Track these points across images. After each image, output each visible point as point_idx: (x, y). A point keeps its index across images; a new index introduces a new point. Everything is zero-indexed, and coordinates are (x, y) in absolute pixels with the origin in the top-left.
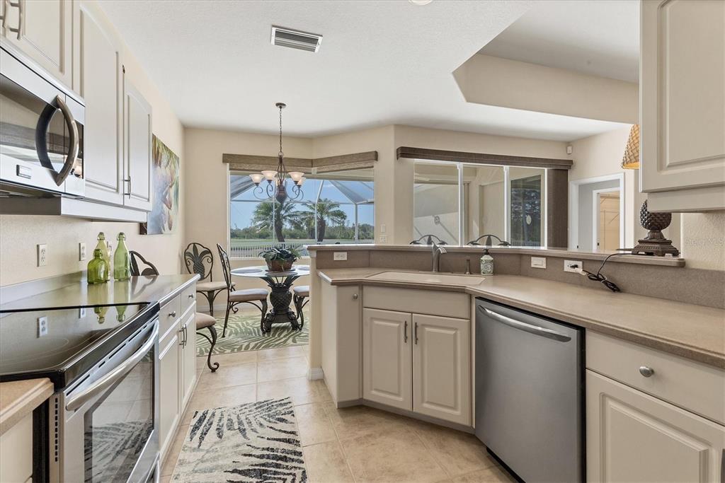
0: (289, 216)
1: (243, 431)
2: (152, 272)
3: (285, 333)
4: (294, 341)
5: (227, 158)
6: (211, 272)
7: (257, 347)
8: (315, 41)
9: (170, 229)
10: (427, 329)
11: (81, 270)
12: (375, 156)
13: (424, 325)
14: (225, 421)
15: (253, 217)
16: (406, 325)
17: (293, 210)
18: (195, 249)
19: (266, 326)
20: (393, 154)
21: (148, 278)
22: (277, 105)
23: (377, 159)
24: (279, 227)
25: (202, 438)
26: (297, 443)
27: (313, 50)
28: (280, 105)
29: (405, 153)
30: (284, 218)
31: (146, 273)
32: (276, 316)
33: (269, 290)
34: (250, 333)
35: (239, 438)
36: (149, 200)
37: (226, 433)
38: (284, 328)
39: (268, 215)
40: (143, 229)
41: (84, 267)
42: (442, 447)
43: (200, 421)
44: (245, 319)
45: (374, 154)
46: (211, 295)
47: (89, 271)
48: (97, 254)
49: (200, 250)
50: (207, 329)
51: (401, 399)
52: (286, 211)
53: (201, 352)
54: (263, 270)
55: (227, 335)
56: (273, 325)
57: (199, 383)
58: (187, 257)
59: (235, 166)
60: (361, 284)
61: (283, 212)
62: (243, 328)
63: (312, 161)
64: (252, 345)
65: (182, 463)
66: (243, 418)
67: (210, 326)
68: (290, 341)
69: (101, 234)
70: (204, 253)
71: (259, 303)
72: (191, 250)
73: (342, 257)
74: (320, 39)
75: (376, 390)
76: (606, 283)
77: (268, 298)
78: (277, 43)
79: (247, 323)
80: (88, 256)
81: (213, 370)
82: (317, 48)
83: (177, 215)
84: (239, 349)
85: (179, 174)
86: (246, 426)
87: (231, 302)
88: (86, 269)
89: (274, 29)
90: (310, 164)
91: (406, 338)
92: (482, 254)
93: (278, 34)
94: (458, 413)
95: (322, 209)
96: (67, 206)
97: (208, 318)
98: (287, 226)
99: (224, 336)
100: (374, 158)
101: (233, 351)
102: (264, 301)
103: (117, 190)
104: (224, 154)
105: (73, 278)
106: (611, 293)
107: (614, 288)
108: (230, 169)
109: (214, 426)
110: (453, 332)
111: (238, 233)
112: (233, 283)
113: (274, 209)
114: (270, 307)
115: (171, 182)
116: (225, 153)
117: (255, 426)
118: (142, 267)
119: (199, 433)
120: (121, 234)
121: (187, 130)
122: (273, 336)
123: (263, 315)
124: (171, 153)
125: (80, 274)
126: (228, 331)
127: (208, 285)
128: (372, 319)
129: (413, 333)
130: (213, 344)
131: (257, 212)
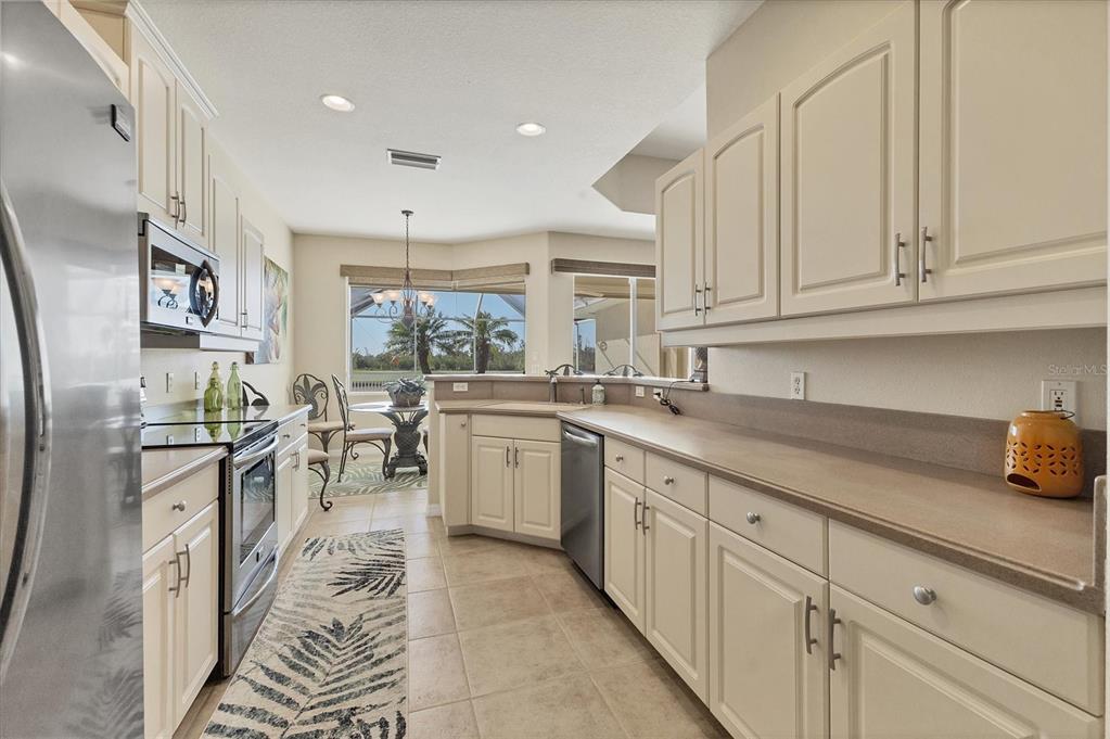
0: (437, 337)
1: (353, 551)
2: (262, 403)
3: (412, 478)
4: (419, 485)
5: (346, 270)
6: (325, 410)
7: (376, 491)
8: (434, 161)
9: (277, 357)
10: (527, 453)
11: (197, 398)
12: (527, 268)
13: (524, 450)
14: (336, 544)
15: (387, 339)
16: (508, 450)
17: (444, 329)
18: (306, 382)
19: (389, 471)
20: (546, 268)
21: (258, 409)
22: (403, 212)
23: (528, 273)
24: (424, 353)
25: (313, 554)
26: (403, 557)
27: (434, 168)
28: (407, 213)
29: (560, 266)
30: (432, 340)
31: (256, 403)
32: (401, 460)
33: (393, 430)
34: (371, 478)
35: (349, 554)
36: (260, 329)
37: (336, 551)
38: (411, 474)
39: (407, 335)
40: (249, 358)
41: (200, 395)
42: (534, 558)
43: (312, 544)
44: (366, 465)
45: (524, 267)
46: (325, 438)
47: (205, 399)
48: (213, 383)
49: (313, 383)
50: (320, 465)
51: (504, 521)
52: (434, 331)
53: (313, 494)
54: (387, 405)
55: (343, 481)
56: (398, 470)
57: (310, 517)
58: (297, 391)
59: (356, 279)
60: (469, 413)
61: (428, 332)
62: (363, 475)
63: (451, 273)
64: (371, 488)
65: (295, 569)
66: (353, 542)
67: (323, 462)
68: (415, 485)
69: (215, 363)
70: (317, 386)
71: (380, 443)
72: (301, 383)
73: (464, 387)
74: (439, 160)
75: (484, 515)
76: (671, 407)
77: (392, 438)
78: (393, 163)
79: (368, 470)
80: (204, 385)
81: (326, 509)
82: (437, 167)
83: (284, 342)
84: (356, 493)
85: (287, 292)
86: (356, 547)
87: (350, 443)
88: (203, 397)
89: (390, 153)
90: (449, 277)
91: (508, 462)
92: (593, 384)
93: (393, 156)
94: (551, 529)
95: (483, 328)
96: (204, 341)
97: (322, 453)
98: (435, 351)
99: (339, 481)
100: (524, 271)
101: (349, 494)
102: (387, 441)
103: (237, 324)
104: (342, 266)
105: (192, 404)
106: (672, 415)
107: (676, 411)
108: (350, 284)
109: (326, 548)
110: (546, 455)
111: (369, 362)
112: (351, 423)
113: (416, 329)
114: (394, 449)
115: (280, 302)
116: (344, 263)
117: (364, 547)
118: (252, 397)
119: (310, 552)
120: (234, 363)
121: (296, 236)
122: (397, 480)
123: (387, 457)
124: (278, 269)
125: (196, 402)
126: (344, 477)
127: (322, 425)
128: (480, 446)
129: (513, 458)
130: (326, 481)
131: (393, 332)
